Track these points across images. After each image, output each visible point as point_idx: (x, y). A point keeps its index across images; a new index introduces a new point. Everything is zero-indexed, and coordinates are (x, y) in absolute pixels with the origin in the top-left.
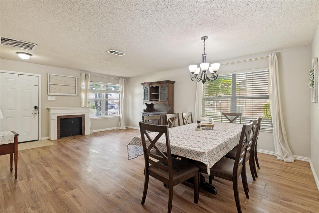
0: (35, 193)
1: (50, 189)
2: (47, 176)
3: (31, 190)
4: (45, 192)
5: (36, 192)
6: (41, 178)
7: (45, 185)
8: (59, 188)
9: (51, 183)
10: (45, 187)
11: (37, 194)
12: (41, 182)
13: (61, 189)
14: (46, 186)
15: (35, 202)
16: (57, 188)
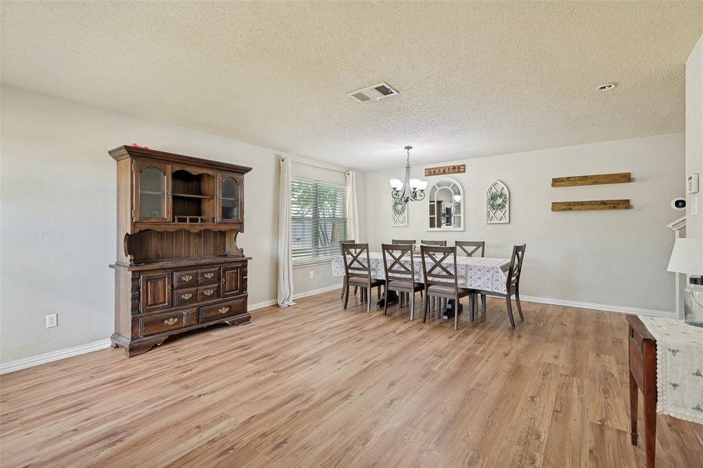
0: (601, 388)
1: (577, 381)
2: (561, 406)
3: (606, 398)
4: (586, 381)
5: (599, 389)
6: (576, 409)
7: (578, 391)
8: (562, 375)
9: (567, 387)
10: (580, 389)
11: (600, 385)
12: (582, 400)
13: (562, 371)
14: (578, 388)
15: (606, 379)
16: (566, 376)
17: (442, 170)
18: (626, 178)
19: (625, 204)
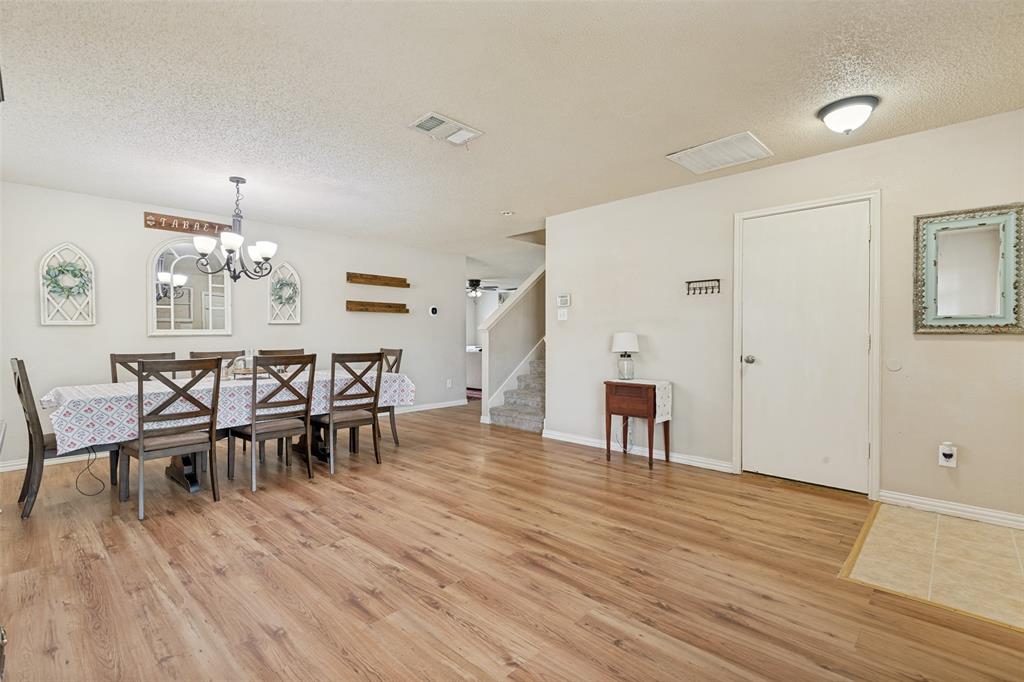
17: (186, 225)
18: (402, 283)
19: (401, 309)
